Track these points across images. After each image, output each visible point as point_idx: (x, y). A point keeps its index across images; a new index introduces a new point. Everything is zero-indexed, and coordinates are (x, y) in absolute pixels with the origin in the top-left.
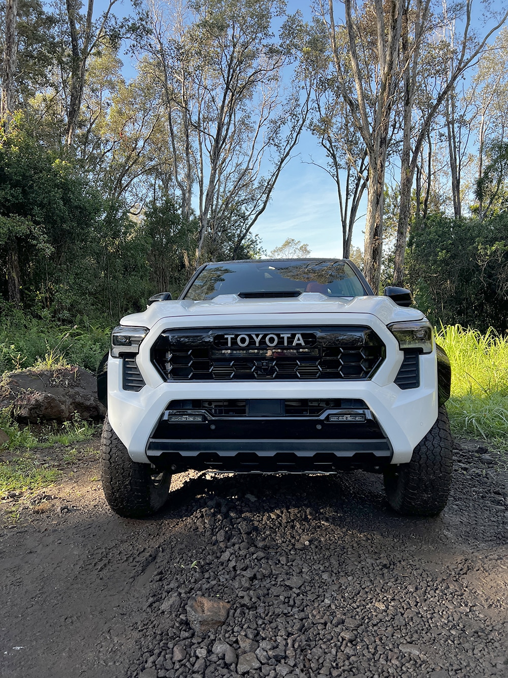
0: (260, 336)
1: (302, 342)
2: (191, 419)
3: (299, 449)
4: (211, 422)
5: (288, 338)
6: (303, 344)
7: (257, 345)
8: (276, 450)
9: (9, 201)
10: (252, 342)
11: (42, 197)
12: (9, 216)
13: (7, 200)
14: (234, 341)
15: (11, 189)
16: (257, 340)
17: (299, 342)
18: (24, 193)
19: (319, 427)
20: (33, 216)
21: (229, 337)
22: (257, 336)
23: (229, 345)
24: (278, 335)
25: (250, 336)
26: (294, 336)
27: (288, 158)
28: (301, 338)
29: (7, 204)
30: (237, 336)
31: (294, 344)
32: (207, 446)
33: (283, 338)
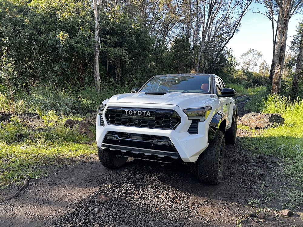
0: (136, 111)
1: (149, 114)
2: (113, 138)
3: (146, 152)
4: (119, 140)
5: (145, 113)
6: (150, 115)
7: (135, 114)
8: (139, 152)
9: (116, 41)
10: (133, 113)
11: (128, 39)
12: (115, 48)
13: (115, 41)
14: (128, 112)
15: (117, 36)
16: (135, 113)
17: (148, 114)
18: (122, 38)
19: (153, 145)
20: (124, 47)
21: (126, 111)
22: (135, 111)
23: (126, 114)
24: (142, 111)
25: (133, 111)
26: (147, 112)
27: (246, 10)
28: (149, 113)
29: (115, 42)
30: (129, 111)
31: (147, 115)
32: (117, 148)
33: (143, 112)
